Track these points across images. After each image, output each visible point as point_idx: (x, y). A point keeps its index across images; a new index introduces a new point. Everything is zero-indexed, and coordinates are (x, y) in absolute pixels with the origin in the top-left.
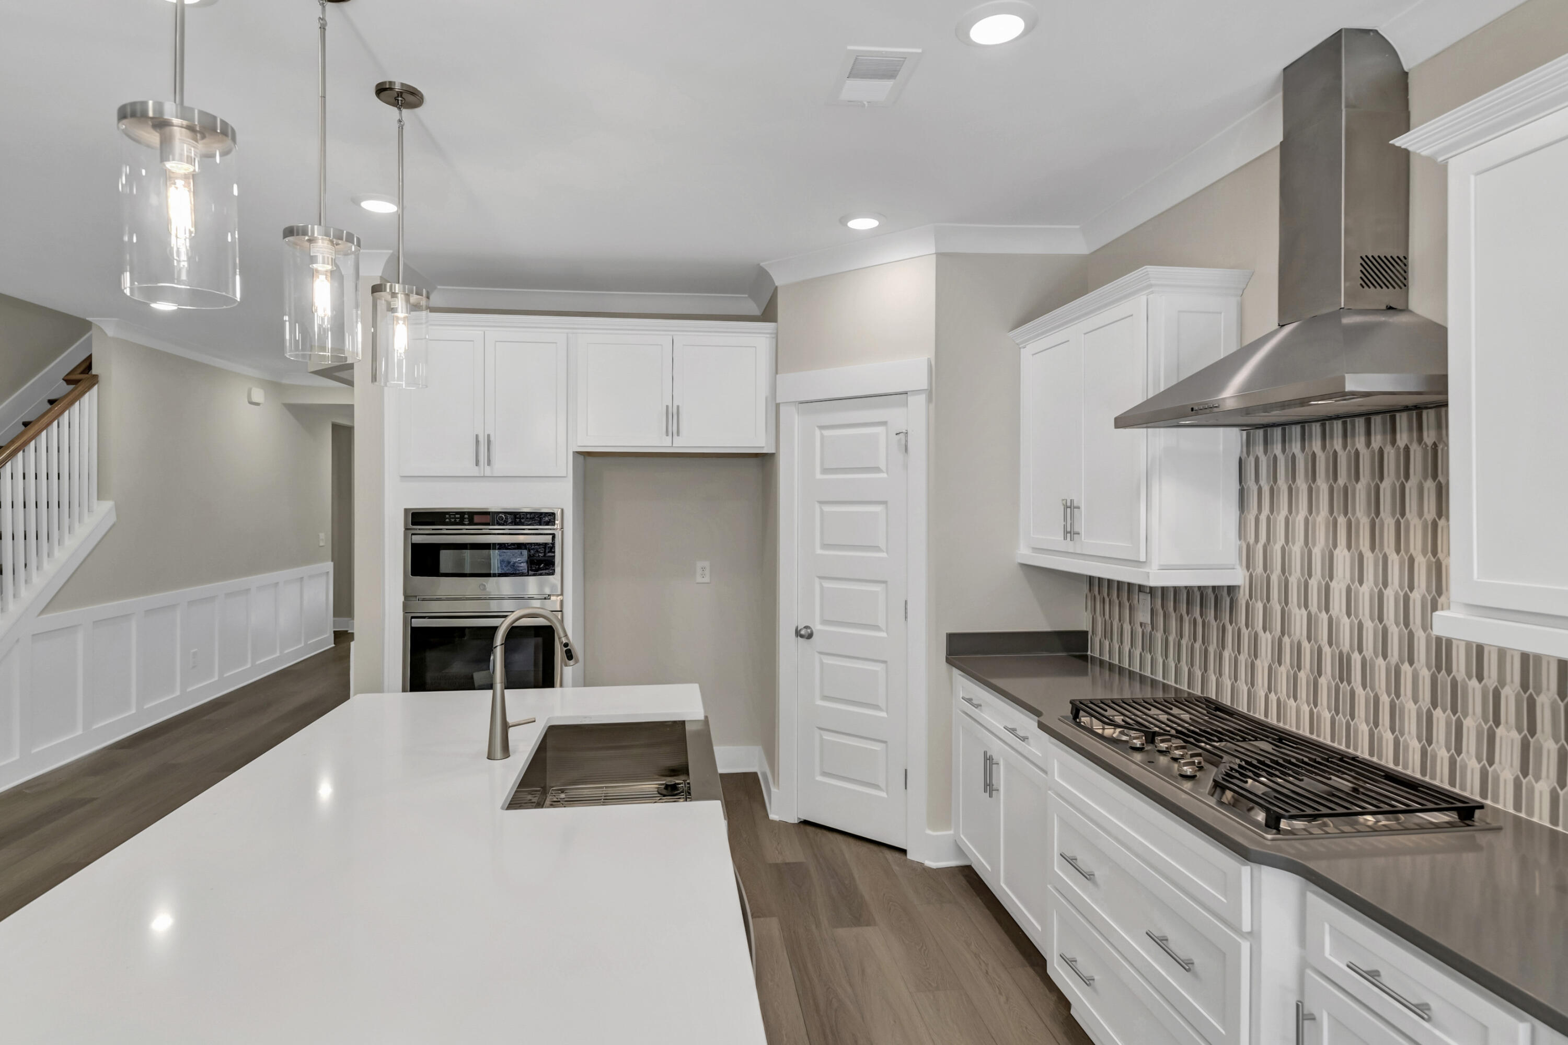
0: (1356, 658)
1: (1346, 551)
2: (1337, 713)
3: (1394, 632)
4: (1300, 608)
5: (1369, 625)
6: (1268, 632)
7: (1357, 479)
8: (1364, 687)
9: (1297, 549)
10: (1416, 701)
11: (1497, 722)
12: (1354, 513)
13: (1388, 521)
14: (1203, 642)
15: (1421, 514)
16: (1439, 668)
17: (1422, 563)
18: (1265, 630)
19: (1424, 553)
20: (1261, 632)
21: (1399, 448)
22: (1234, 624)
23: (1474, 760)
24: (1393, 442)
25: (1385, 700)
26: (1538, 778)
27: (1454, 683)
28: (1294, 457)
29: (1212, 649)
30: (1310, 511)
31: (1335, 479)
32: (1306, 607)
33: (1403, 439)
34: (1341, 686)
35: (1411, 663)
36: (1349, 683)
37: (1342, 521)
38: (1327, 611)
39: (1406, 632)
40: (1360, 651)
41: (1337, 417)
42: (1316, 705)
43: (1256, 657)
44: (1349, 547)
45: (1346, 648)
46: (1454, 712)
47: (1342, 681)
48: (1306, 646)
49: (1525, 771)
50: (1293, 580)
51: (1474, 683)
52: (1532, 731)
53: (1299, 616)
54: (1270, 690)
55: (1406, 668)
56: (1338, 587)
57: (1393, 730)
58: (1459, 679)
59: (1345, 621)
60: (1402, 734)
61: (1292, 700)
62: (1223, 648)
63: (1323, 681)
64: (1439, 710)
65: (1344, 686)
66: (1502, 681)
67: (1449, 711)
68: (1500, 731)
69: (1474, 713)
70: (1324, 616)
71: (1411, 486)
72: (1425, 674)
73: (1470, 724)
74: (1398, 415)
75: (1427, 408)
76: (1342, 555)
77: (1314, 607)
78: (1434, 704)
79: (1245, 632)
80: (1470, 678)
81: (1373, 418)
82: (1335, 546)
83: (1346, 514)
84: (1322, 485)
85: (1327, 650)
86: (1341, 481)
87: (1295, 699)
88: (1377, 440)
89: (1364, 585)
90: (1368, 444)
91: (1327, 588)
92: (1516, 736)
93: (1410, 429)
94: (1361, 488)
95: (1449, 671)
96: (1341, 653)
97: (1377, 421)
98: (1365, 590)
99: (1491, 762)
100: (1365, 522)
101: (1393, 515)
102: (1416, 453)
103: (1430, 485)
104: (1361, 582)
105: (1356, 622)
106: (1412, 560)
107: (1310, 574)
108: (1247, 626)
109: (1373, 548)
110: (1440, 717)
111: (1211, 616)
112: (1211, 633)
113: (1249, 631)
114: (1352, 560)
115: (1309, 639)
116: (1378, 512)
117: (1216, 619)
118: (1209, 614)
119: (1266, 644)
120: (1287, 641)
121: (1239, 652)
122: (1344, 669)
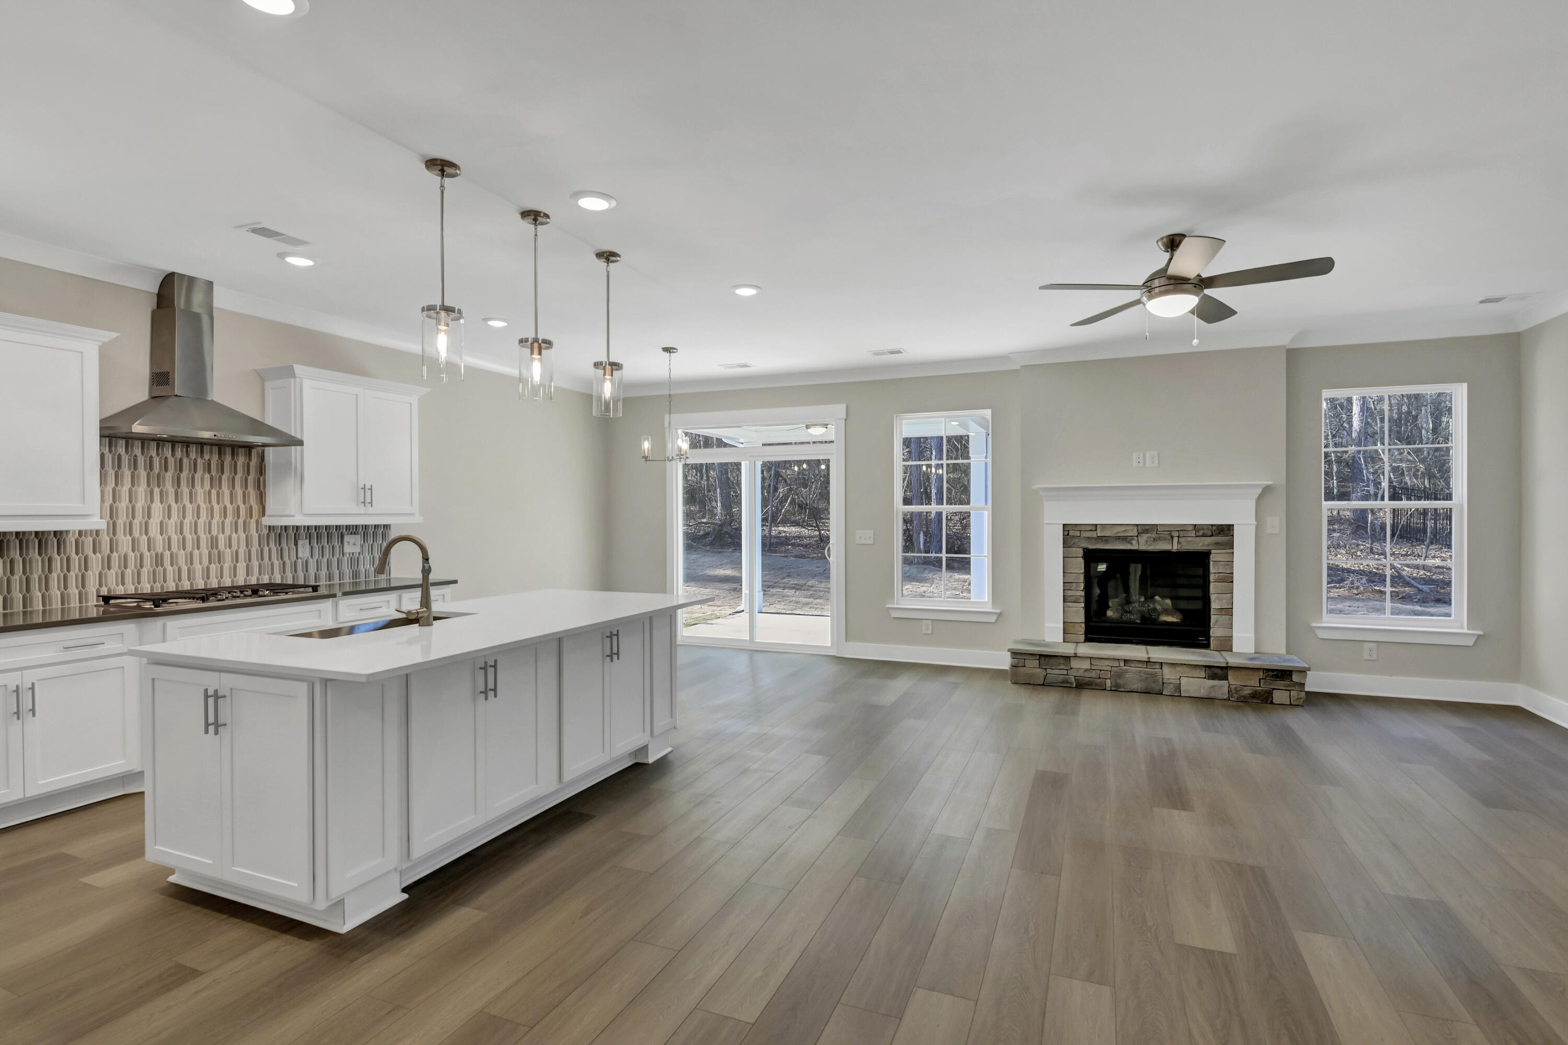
0: (167, 553)
1: (159, 504)
2: (155, 582)
3: (189, 537)
4: (125, 534)
5: (175, 538)
6: (98, 554)
7: (166, 470)
8: (172, 565)
9: (123, 505)
10: (201, 564)
11: (237, 562)
12: (164, 485)
13: (185, 490)
14: (24, 572)
16: (212, 548)
17: (203, 507)
18: (94, 552)
19: (205, 503)
20: (91, 555)
21: (191, 459)
22: (62, 555)
23: (229, 578)
24: (188, 455)
25: (185, 569)
26: (252, 576)
27: (219, 553)
28: (119, 456)
29: (35, 577)
30: (133, 484)
31: (151, 468)
32: (131, 534)
33: (193, 455)
34: (157, 569)
35: (198, 548)
36: (162, 566)
37: (157, 490)
38: (146, 534)
39: (195, 537)
40: (169, 549)
41: (154, 440)
42: (139, 582)
43: (86, 569)
44: (161, 502)
45: (160, 550)
46: (219, 562)
47: (157, 566)
48: (131, 554)
49: (248, 575)
50: (120, 522)
51: (228, 549)
52: (250, 560)
53: (124, 542)
54: (101, 585)
55: (196, 552)
56: (154, 523)
57: (189, 580)
58: (222, 550)
59: (160, 538)
60: (194, 579)
61: (121, 585)
62: (50, 571)
63: (145, 571)
64: (212, 564)
65: (160, 569)
66: (239, 547)
67: (217, 563)
68: (239, 565)
69: (229, 561)
70: (145, 538)
71: (198, 476)
72: (205, 552)
73: (226, 566)
74: (191, 445)
75: (205, 444)
76: (157, 507)
77: (136, 534)
78: (210, 563)
79: (75, 558)
80: (226, 549)
81: (177, 445)
82: (152, 501)
83: (159, 486)
84: (143, 473)
85: (147, 554)
86: (156, 470)
87: (123, 584)
88: (179, 454)
89: (171, 520)
90: (173, 455)
91: (147, 524)
93: (197, 452)
94: (169, 475)
95: (217, 548)
96: (157, 555)
97: (179, 447)
98: (172, 523)
99: (235, 576)
100: (171, 491)
101: (188, 486)
103: (207, 476)
104: (169, 518)
105: (167, 537)
106: (199, 507)
107: (133, 517)
108: (77, 553)
109: (176, 502)
110: (213, 566)
111: (34, 554)
112: (34, 565)
113: (79, 556)
114: (164, 509)
115: (133, 551)
116: (179, 486)
117: (40, 554)
118: (31, 551)
119: (96, 561)
120: (115, 555)
121: (69, 570)
122: (159, 560)
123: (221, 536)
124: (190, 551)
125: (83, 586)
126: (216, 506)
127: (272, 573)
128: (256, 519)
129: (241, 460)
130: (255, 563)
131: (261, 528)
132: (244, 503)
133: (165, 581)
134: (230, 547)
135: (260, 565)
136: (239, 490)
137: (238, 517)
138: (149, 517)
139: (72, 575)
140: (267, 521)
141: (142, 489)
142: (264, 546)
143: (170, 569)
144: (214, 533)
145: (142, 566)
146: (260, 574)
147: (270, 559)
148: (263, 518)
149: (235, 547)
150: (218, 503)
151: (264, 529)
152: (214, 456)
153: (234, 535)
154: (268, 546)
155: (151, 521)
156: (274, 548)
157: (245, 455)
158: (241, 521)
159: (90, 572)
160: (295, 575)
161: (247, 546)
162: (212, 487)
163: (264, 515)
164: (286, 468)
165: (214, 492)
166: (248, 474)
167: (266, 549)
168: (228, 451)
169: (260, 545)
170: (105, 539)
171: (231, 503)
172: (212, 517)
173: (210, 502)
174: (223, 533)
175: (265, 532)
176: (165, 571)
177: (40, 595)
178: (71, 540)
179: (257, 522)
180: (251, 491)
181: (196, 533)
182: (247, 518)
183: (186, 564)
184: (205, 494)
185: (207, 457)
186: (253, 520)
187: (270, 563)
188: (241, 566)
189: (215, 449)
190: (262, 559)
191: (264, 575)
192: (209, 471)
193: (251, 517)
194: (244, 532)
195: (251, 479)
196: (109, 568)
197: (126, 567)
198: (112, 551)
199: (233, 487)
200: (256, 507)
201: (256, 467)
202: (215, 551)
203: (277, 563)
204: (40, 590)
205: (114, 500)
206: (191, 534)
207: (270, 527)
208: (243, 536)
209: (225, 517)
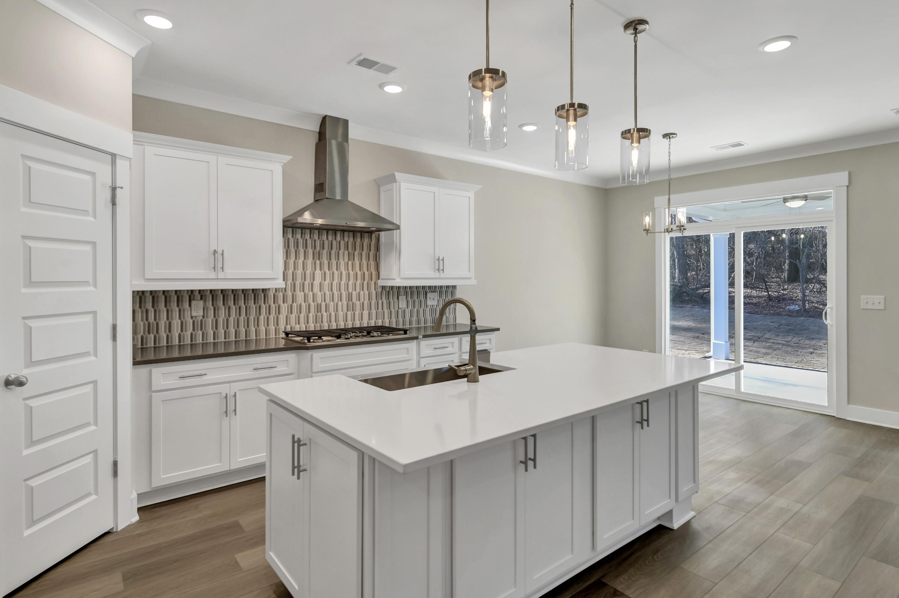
0: (324, 304)
1: (319, 271)
2: (316, 323)
4: (300, 291)
5: (328, 293)
6: (285, 304)
7: (323, 249)
8: (326, 312)
9: (299, 272)
10: (342, 311)
11: (363, 310)
12: (322, 258)
13: (334, 262)
14: (246, 315)
15: (343, 260)
16: (349, 301)
18: (284, 303)
19: (345, 270)
20: (282, 304)
22: (266, 303)
25: (333, 314)
26: (372, 320)
29: (252, 318)
30: (305, 258)
31: (315, 249)
32: (303, 291)
33: (338, 238)
35: (341, 301)
36: (321, 312)
37: (318, 262)
38: (312, 291)
40: (325, 301)
41: (316, 228)
42: (308, 323)
43: (279, 314)
44: (321, 270)
45: (319, 302)
46: (353, 311)
47: (318, 312)
48: (303, 304)
49: (369, 320)
50: (298, 283)
52: (371, 310)
53: (300, 295)
54: (287, 324)
56: (317, 283)
57: (336, 322)
58: (354, 302)
59: (319, 293)
60: (338, 322)
61: (297, 325)
62: (260, 314)
63: (311, 315)
64: (349, 312)
65: (319, 314)
67: (352, 311)
70: (311, 293)
71: (341, 252)
72: (345, 303)
76: (318, 273)
77: (306, 291)
78: (348, 311)
79: (273, 306)
82: (315, 270)
83: (319, 259)
84: (310, 250)
85: (312, 304)
87: (299, 324)
88: (330, 238)
89: (326, 281)
91: (312, 284)
92: (367, 312)
94: (325, 252)
95: (352, 301)
96: (318, 304)
97: (330, 233)
98: (326, 283)
100: (326, 262)
102: (342, 243)
103: (346, 252)
105: (323, 293)
107: (305, 280)
108: (274, 303)
109: (329, 270)
110: (349, 313)
111: (251, 303)
112: (251, 310)
113: (275, 304)
114: (322, 274)
115: (305, 302)
116: (330, 259)
117: (255, 303)
118: (250, 301)
119: (284, 308)
120: (295, 304)
121: (270, 314)
122: (319, 308)
123: (354, 293)
124: (336, 302)
125: (277, 325)
126: (351, 272)
127: (384, 319)
128: (374, 281)
129: (366, 241)
130: (374, 311)
131: (378, 288)
132: (368, 271)
133: (322, 322)
134: (359, 300)
135: (377, 312)
136: (365, 262)
137: (364, 280)
138: (314, 280)
139: (271, 317)
140: (381, 283)
141: (310, 261)
142: (379, 300)
143: (325, 314)
144: (350, 291)
145: (309, 312)
146: (376, 319)
147: (382, 309)
148: (378, 281)
149: (362, 300)
150: (353, 270)
151: (379, 288)
152: (350, 238)
153: (362, 292)
154: (381, 300)
155: (315, 282)
156: (385, 301)
157: (369, 238)
158: (365, 283)
159: (281, 316)
160: (398, 320)
161: (369, 300)
162: (349, 260)
163: (379, 279)
164: (391, 245)
165: (350, 263)
166: (370, 250)
167: (380, 301)
168: (359, 235)
169: (376, 299)
170: (289, 293)
171: (360, 270)
172: (349, 280)
173: (348, 270)
174: (355, 291)
175: (380, 290)
176: (322, 315)
177: (254, 329)
178: (271, 294)
179: (375, 284)
180: (372, 263)
181: (340, 290)
182: (369, 280)
183: (334, 312)
184: (345, 264)
185: (346, 239)
186: (373, 282)
187: (382, 311)
188: (366, 313)
189: (351, 234)
190: (378, 309)
191: (379, 319)
192: (348, 250)
193: (372, 280)
194: (368, 290)
195: (372, 253)
196: (291, 313)
197: (300, 313)
198: (293, 302)
199: (361, 260)
200: (374, 273)
201: (375, 245)
202: (351, 303)
203: (386, 311)
204: (254, 327)
205: (295, 269)
206: (337, 291)
207: (382, 286)
208: (367, 292)
209: (357, 280)
